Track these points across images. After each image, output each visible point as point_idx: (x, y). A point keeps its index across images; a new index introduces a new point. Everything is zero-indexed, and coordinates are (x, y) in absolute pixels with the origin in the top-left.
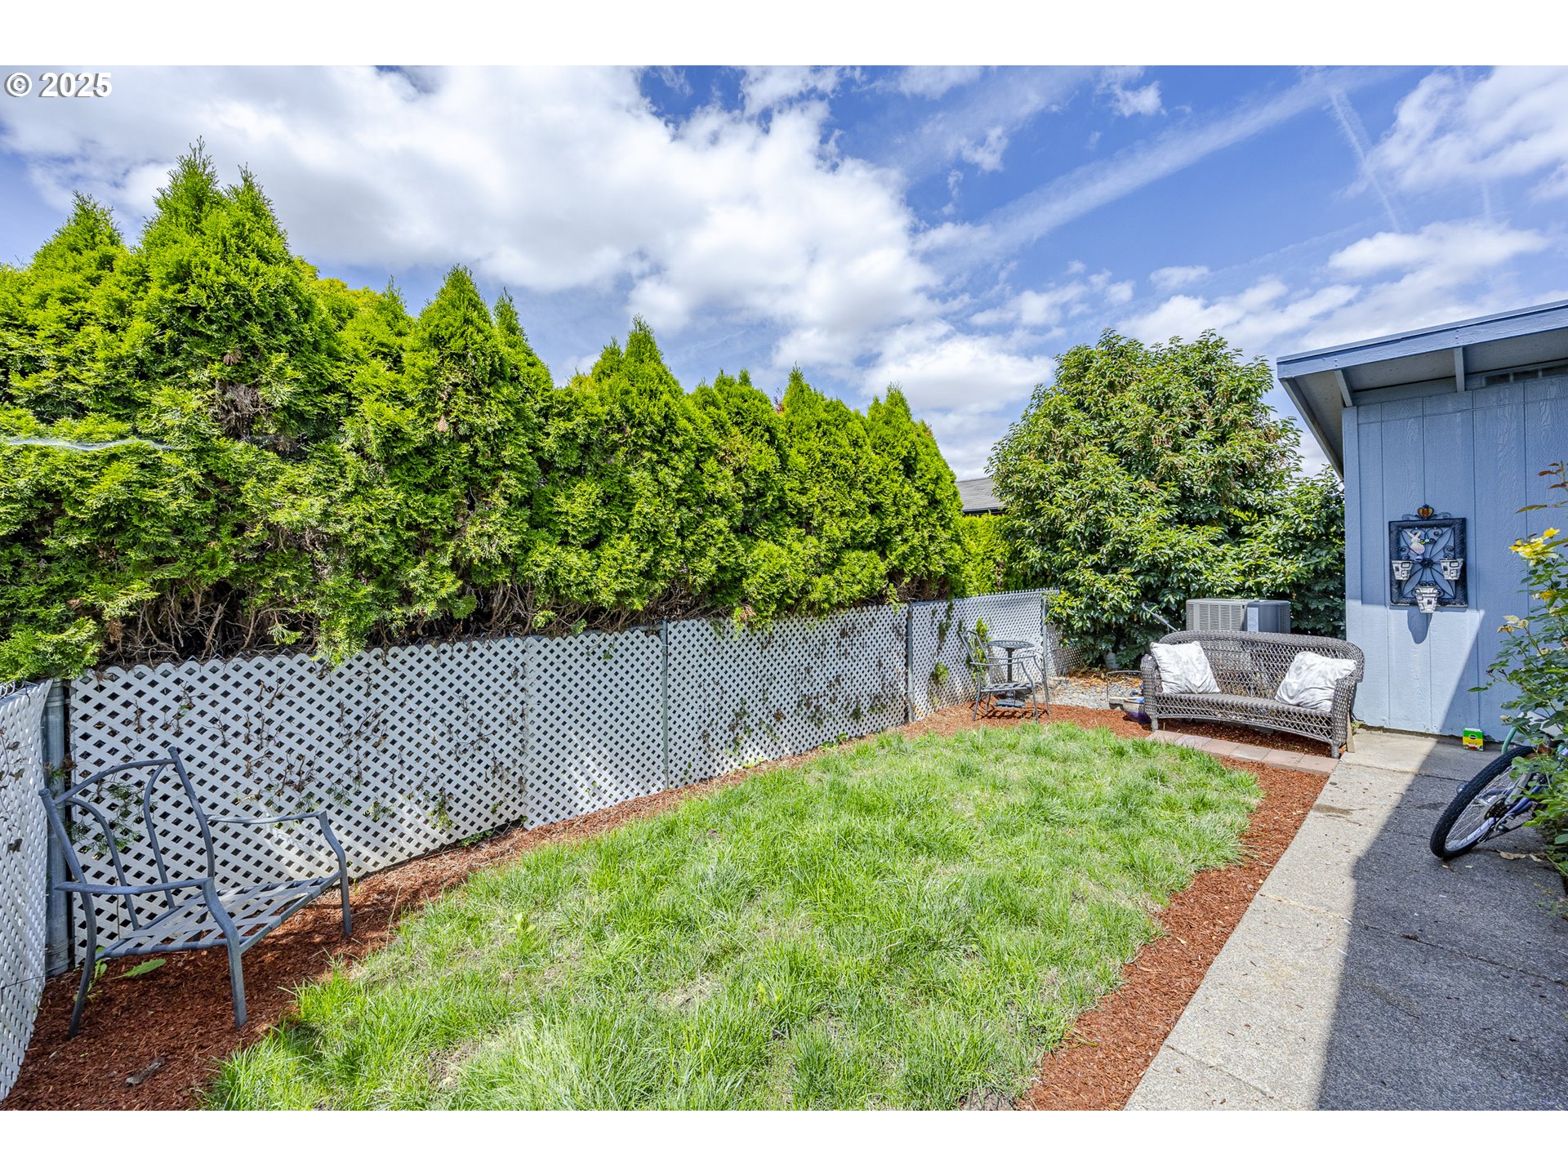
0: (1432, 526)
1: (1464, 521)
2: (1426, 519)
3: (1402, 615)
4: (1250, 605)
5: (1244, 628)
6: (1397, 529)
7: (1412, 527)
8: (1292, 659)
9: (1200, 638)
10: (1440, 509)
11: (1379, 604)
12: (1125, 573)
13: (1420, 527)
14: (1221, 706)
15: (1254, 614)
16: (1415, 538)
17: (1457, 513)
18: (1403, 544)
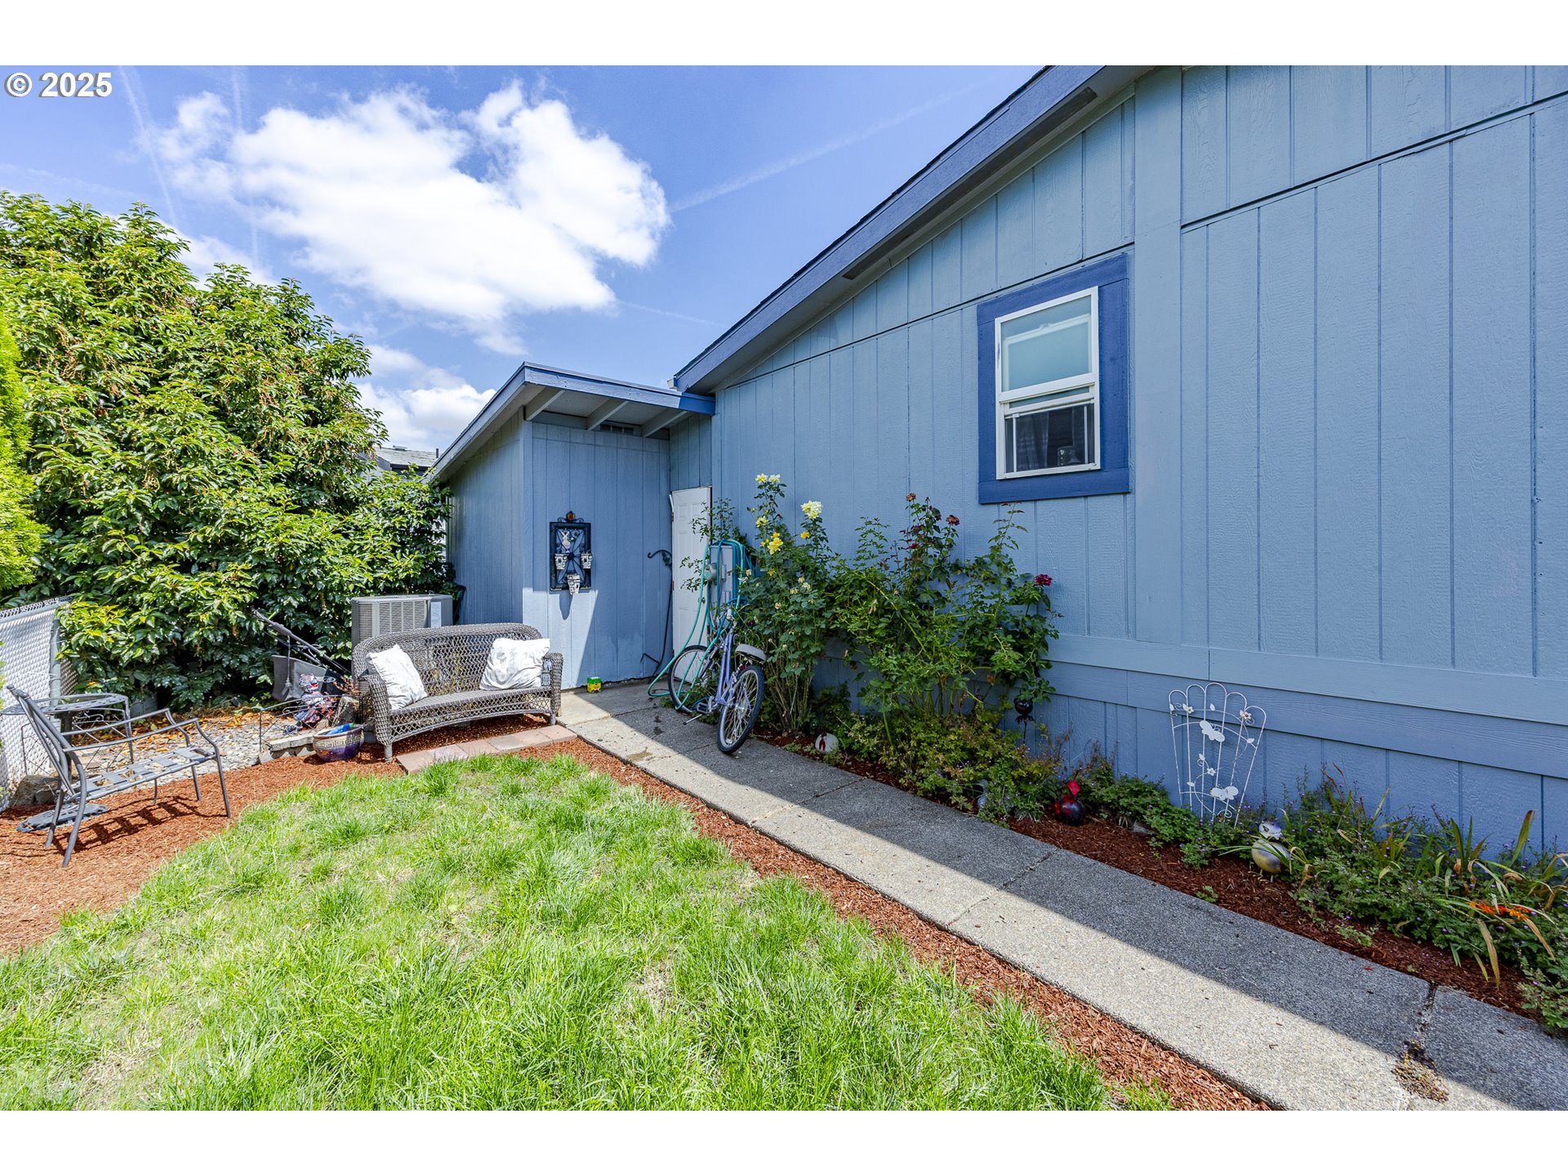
0: (573, 528)
1: (590, 524)
2: (571, 523)
3: (555, 598)
4: (432, 601)
5: (427, 625)
6: (555, 528)
7: (563, 528)
8: (489, 647)
9: (398, 641)
10: (578, 515)
11: (542, 590)
12: (234, 569)
13: (569, 528)
14: (439, 710)
15: (437, 609)
16: (565, 537)
17: (586, 521)
18: (558, 541)
